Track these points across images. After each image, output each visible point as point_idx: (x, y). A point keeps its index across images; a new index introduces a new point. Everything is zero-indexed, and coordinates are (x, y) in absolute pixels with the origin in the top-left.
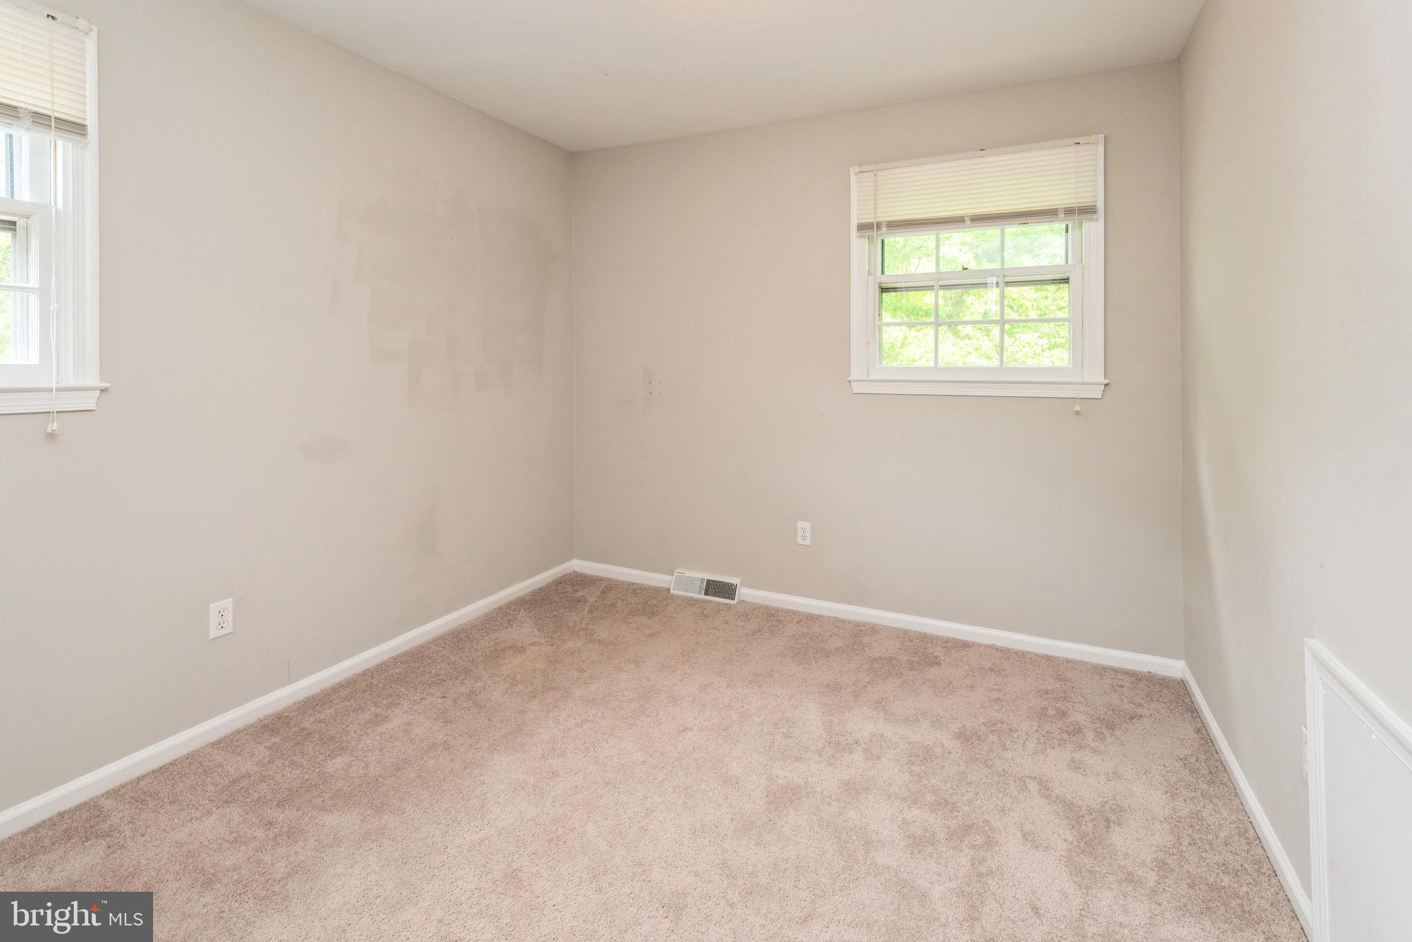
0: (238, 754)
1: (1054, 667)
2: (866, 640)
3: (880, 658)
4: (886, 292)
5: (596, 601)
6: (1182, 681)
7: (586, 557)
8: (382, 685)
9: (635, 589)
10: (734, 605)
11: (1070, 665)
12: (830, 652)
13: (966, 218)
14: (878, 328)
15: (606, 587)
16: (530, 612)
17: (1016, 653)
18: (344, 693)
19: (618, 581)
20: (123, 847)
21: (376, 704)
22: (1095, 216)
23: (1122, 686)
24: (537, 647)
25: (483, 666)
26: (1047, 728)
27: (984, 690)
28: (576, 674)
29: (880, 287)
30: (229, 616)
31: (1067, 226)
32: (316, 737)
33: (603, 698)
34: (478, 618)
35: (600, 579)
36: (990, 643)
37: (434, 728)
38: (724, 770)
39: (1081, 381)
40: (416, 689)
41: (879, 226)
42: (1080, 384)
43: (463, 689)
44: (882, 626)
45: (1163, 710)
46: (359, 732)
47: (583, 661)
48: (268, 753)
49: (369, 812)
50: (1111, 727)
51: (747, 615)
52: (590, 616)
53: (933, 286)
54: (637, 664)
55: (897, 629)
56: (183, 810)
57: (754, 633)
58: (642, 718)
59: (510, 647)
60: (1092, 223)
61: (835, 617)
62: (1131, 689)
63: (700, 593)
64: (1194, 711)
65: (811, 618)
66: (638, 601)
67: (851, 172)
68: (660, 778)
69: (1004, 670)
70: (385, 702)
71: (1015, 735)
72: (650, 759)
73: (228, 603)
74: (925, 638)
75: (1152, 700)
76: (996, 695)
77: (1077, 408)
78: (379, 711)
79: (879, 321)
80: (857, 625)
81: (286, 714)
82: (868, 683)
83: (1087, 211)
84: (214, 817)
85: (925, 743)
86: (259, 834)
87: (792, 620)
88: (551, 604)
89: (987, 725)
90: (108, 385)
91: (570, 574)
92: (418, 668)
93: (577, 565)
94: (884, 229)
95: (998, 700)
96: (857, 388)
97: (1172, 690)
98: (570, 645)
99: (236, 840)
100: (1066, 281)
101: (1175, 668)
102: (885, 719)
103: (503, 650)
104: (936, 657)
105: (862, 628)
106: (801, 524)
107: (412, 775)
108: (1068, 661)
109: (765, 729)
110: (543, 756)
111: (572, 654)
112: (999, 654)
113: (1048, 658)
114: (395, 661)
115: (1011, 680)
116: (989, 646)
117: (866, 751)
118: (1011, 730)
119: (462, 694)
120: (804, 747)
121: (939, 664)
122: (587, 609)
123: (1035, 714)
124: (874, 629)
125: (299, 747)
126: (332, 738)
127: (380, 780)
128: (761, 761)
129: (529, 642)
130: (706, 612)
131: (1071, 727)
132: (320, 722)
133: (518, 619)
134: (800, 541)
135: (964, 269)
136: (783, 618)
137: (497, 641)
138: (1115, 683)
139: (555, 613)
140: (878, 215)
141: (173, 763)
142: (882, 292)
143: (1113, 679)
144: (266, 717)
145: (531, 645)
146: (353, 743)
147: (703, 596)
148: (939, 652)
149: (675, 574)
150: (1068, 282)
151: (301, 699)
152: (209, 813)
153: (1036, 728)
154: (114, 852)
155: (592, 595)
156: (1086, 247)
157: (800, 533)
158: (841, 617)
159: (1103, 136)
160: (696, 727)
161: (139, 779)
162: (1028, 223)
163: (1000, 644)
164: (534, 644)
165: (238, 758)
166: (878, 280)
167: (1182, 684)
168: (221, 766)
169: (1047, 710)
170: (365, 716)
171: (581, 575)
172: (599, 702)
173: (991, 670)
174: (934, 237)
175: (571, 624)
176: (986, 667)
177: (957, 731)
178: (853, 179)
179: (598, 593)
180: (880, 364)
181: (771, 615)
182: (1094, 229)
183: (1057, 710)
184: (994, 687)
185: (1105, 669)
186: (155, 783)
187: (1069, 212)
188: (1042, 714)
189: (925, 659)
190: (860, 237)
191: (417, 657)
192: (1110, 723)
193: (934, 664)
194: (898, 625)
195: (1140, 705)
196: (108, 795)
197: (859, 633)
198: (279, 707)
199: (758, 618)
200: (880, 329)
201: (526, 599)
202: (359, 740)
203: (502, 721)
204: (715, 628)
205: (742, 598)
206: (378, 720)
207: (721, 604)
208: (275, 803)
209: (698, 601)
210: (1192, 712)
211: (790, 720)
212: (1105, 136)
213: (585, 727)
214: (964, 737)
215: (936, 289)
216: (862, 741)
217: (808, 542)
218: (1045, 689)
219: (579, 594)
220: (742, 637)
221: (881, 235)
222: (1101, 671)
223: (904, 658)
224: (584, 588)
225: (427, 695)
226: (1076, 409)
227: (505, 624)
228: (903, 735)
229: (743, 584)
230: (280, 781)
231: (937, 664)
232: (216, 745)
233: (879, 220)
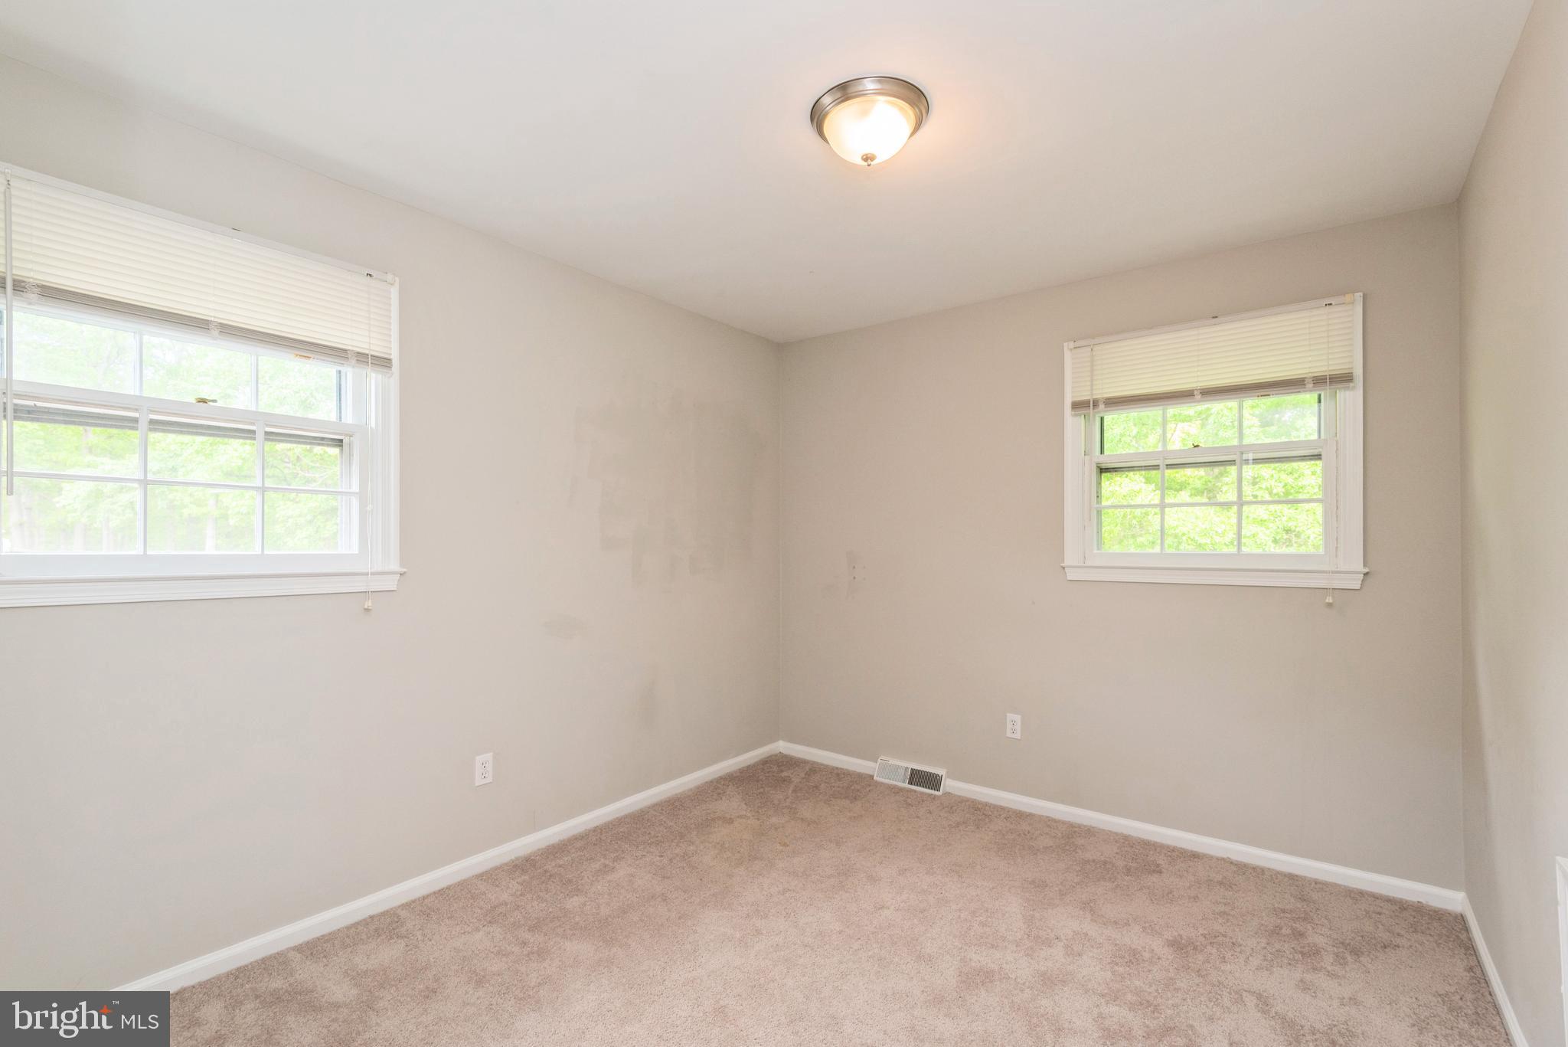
0: (497, 886)
1: (1297, 886)
2: (1080, 841)
3: (1094, 861)
4: (1106, 472)
5: (800, 782)
6: (1462, 915)
7: (791, 740)
8: (609, 841)
9: (839, 774)
10: (939, 797)
11: (1318, 886)
12: (1038, 850)
13: (1196, 392)
14: (1095, 512)
15: (810, 769)
16: (738, 788)
17: (1254, 868)
18: (579, 844)
19: (822, 765)
20: (417, 947)
21: (605, 856)
22: (1351, 385)
23: (1380, 914)
24: (744, 820)
25: (695, 833)
26: (1277, 946)
27: (1209, 903)
28: (780, 848)
29: (1098, 467)
30: (490, 767)
31: (1320, 396)
32: (557, 879)
33: (804, 871)
34: (691, 790)
35: (805, 762)
36: (1225, 856)
37: (653, 881)
38: (918, 948)
39: (1334, 569)
40: (638, 847)
41: (1096, 403)
42: (1333, 572)
43: (677, 851)
44: (1099, 829)
45: (1428, 943)
46: (590, 877)
47: (786, 836)
48: (520, 888)
49: (601, 944)
50: (1356, 952)
51: (951, 808)
52: (793, 795)
53: (1158, 466)
54: (838, 844)
55: (1116, 833)
56: (458, 924)
57: (958, 825)
58: (841, 893)
59: (719, 818)
60: (1347, 393)
61: (1048, 817)
62: (1391, 917)
63: (904, 782)
64: (1470, 948)
65: (1021, 816)
66: (841, 785)
67: (1065, 349)
68: (855, 948)
69: (1236, 885)
70: (613, 855)
71: (1238, 950)
72: (847, 930)
73: (489, 756)
74: (1147, 845)
75: (1415, 931)
76: (1222, 908)
77: (1329, 600)
78: (607, 862)
79: (1098, 503)
80: (1071, 825)
81: (532, 858)
82: (1077, 884)
83: (1342, 379)
84: (481, 933)
85: (1133, 947)
86: (516, 949)
87: (1000, 815)
88: (758, 781)
89: (1207, 936)
90: (405, 570)
91: (776, 755)
92: (639, 829)
93: (782, 747)
94: (1102, 406)
95: (1223, 914)
96: (1071, 575)
97: (1445, 924)
98: (774, 820)
99: (499, 953)
100: (1318, 457)
101: (1453, 900)
102: (1091, 920)
103: (713, 820)
104: (1158, 865)
105: (1076, 829)
106: (1010, 716)
107: (635, 919)
108: (1316, 882)
109: (962, 915)
110: (748, 916)
111: (776, 829)
112: (1234, 868)
113: (1292, 877)
114: (620, 821)
115: (1243, 895)
116: (1223, 859)
117: (1066, 947)
118: (1233, 943)
119: (677, 855)
120: (1002, 937)
121: (1160, 872)
122: (791, 789)
123: (1266, 931)
124: (1089, 832)
125: (544, 885)
126: (570, 881)
127: (610, 919)
128: (956, 944)
129: (737, 815)
130: (909, 801)
131: (1307, 948)
132: (560, 866)
133: (728, 793)
134: (1009, 734)
135: (1195, 447)
136: (990, 813)
137: (708, 811)
138: (1372, 909)
139: (762, 790)
140: (1094, 392)
141: (448, 888)
142: (1101, 472)
143: (1370, 905)
144: (517, 859)
145: (738, 817)
146: (587, 887)
147: (907, 785)
148: (1162, 861)
149: (879, 760)
150: (1321, 459)
151: (543, 847)
152: (477, 930)
153: (1263, 945)
154: (411, 950)
155: (796, 777)
156: (1340, 419)
157: (1009, 726)
158: (1053, 816)
159: (1361, 294)
160: (893, 907)
161: (424, 898)
162: (1269, 395)
163: (1235, 857)
164: (740, 817)
165: (497, 889)
166: (1097, 460)
167: (1461, 919)
168: (484, 893)
169: (1281, 929)
170: (596, 866)
171: (786, 756)
172: (800, 874)
173: (1221, 883)
174: (1161, 412)
175: (776, 802)
176: (1216, 880)
177: (1171, 938)
178: (1068, 355)
179: (802, 775)
180: (1098, 549)
181: (977, 809)
182: (1351, 399)
183: (1293, 929)
184: (1221, 901)
185: (1362, 893)
186: (436, 901)
187: (1319, 381)
188: (1276, 932)
189: (1145, 866)
190: (1076, 415)
191: (639, 819)
192: (1353, 950)
193: (1154, 871)
194: (1115, 829)
195: (1398, 934)
196: (404, 906)
197: (1072, 836)
198: (528, 851)
199: (963, 811)
200: (1099, 513)
201: (735, 775)
202: (592, 884)
203: (712, 881)
204: (918, 817)
205: (948, 790)
206: (606, 870)
207: (926, 794)
208: (527, 928)
209: (901, 789)
210: (1467, 949)
211: (990, 911)
212: (1364, 294)
213: (787, 895)
214: (1177, 945)
215: (1161, 469)
216: (1063, 937)
217: (1018, 736)
218: (1283, 907)
219: (784, 774)
220: (944, 828)
221: (1099, 412)
222: (1356, 895)
223: (1120, 863)
224: (789, 769)
225: (647, 853)
226: (1327, 601)
227: (715, 796)
228: (1110, 936)
229: (949, 776)
230: (530, 911)
231: (1158, 872)
232: (480, 877)
233: (1095, 397)
